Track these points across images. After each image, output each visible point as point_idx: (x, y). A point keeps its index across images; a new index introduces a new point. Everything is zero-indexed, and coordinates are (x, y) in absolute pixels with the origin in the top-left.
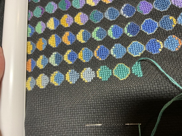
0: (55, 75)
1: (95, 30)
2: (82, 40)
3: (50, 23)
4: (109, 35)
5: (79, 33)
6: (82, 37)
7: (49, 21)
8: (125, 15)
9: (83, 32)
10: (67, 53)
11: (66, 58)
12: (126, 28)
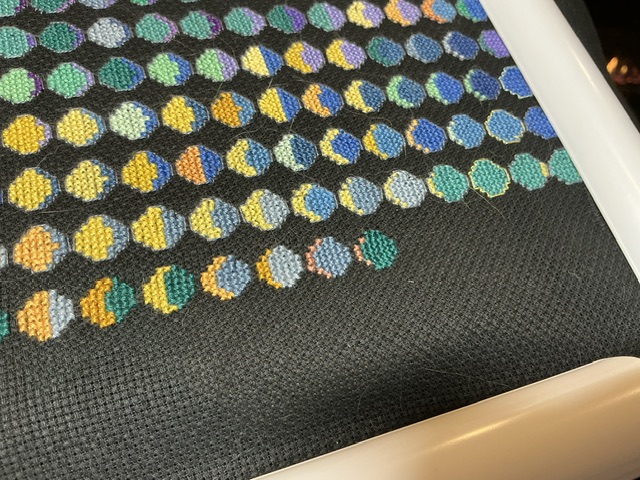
0: (306, 192)
1: (391, 84)
2: (363, 106)
3: (250, 58)
4: (431, 95)
5: (351, 88)
6: (360, 97)
7: (248, 53)
8: (456, 54)
9: (359, 87)
10: (327, 138)
11: (326, 148)
12: (466, 81)
